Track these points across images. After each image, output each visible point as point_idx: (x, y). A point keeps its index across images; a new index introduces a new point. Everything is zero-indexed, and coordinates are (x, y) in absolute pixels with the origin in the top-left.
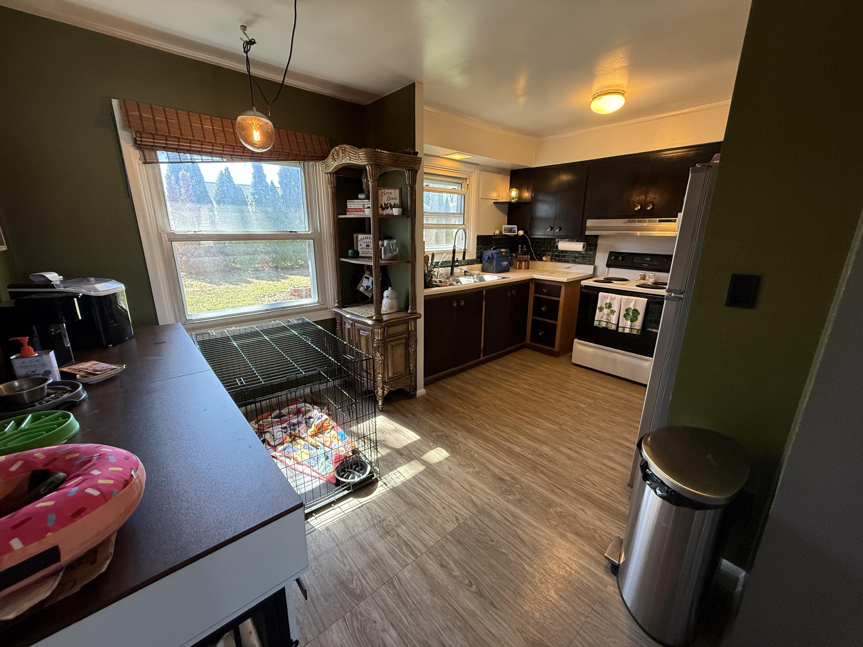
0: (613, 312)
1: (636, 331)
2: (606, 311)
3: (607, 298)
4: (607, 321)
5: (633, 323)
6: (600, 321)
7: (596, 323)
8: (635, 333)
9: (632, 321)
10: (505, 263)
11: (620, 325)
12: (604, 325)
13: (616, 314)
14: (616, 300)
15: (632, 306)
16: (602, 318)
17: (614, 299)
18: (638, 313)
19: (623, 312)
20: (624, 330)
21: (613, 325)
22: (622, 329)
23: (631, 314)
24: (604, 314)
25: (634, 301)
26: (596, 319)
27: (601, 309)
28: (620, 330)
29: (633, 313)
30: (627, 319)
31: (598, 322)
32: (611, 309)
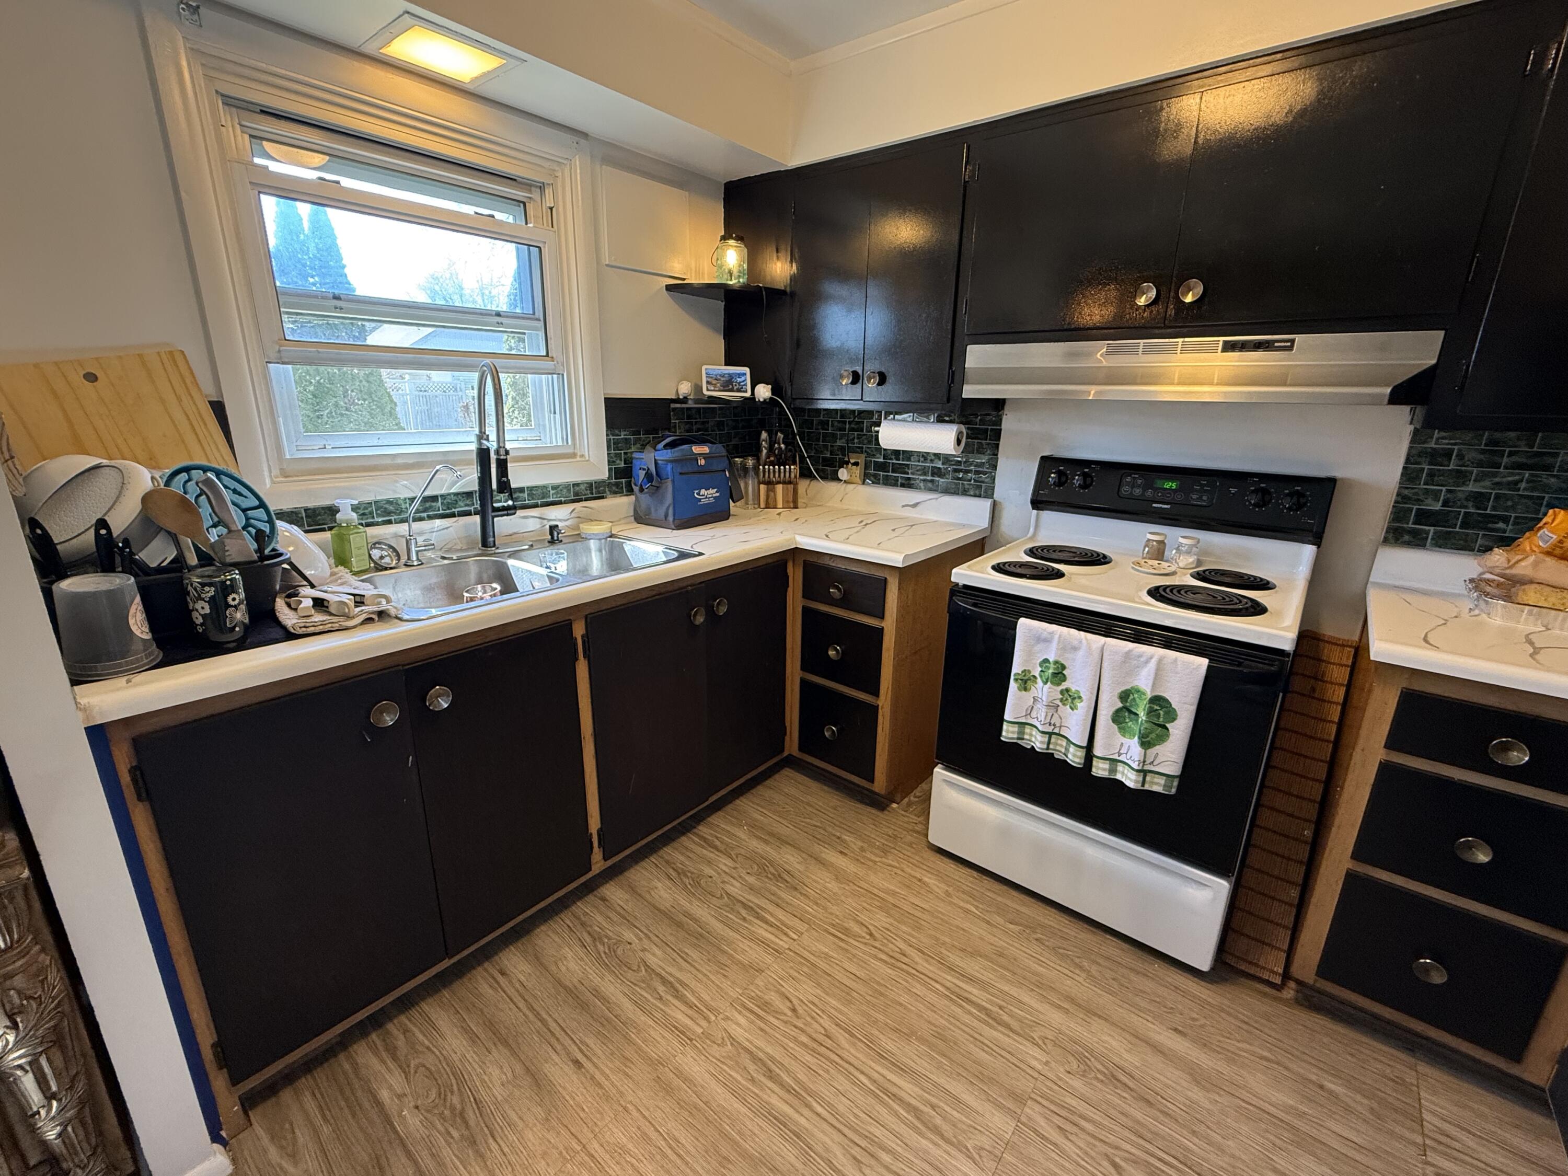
0: (1069, 698)
1: (1162, 781)
2: (1043, 691)
3: (1047, 641)
4: (1050, 729)
5: (1152, 752)
6: (1022, 725)
7: (1008, 733)
8: (1156, 788)
9: (1146, 744)
10: (708, 494)
11: (1098, 751)
12: (1037, 742)
13: (1083, 709)
14: (1081, 653)
15: (1144, 682)
16: (1029, 714)
17: (1075, 649)
18: (1171, 715)
19: (1109, 705)
20: (1113, 770)
21: (1072, 749)
22: (1106, 765)
23: (1142, 715)
24: (1035, 699)
25: (1152, 664)
26: (1006, 717)
27: (1026, 682)
28: (1100, 769)
29: (1151, 712)
30: (1123, 730)
31: (1015, 728)
32: (1064, 686)
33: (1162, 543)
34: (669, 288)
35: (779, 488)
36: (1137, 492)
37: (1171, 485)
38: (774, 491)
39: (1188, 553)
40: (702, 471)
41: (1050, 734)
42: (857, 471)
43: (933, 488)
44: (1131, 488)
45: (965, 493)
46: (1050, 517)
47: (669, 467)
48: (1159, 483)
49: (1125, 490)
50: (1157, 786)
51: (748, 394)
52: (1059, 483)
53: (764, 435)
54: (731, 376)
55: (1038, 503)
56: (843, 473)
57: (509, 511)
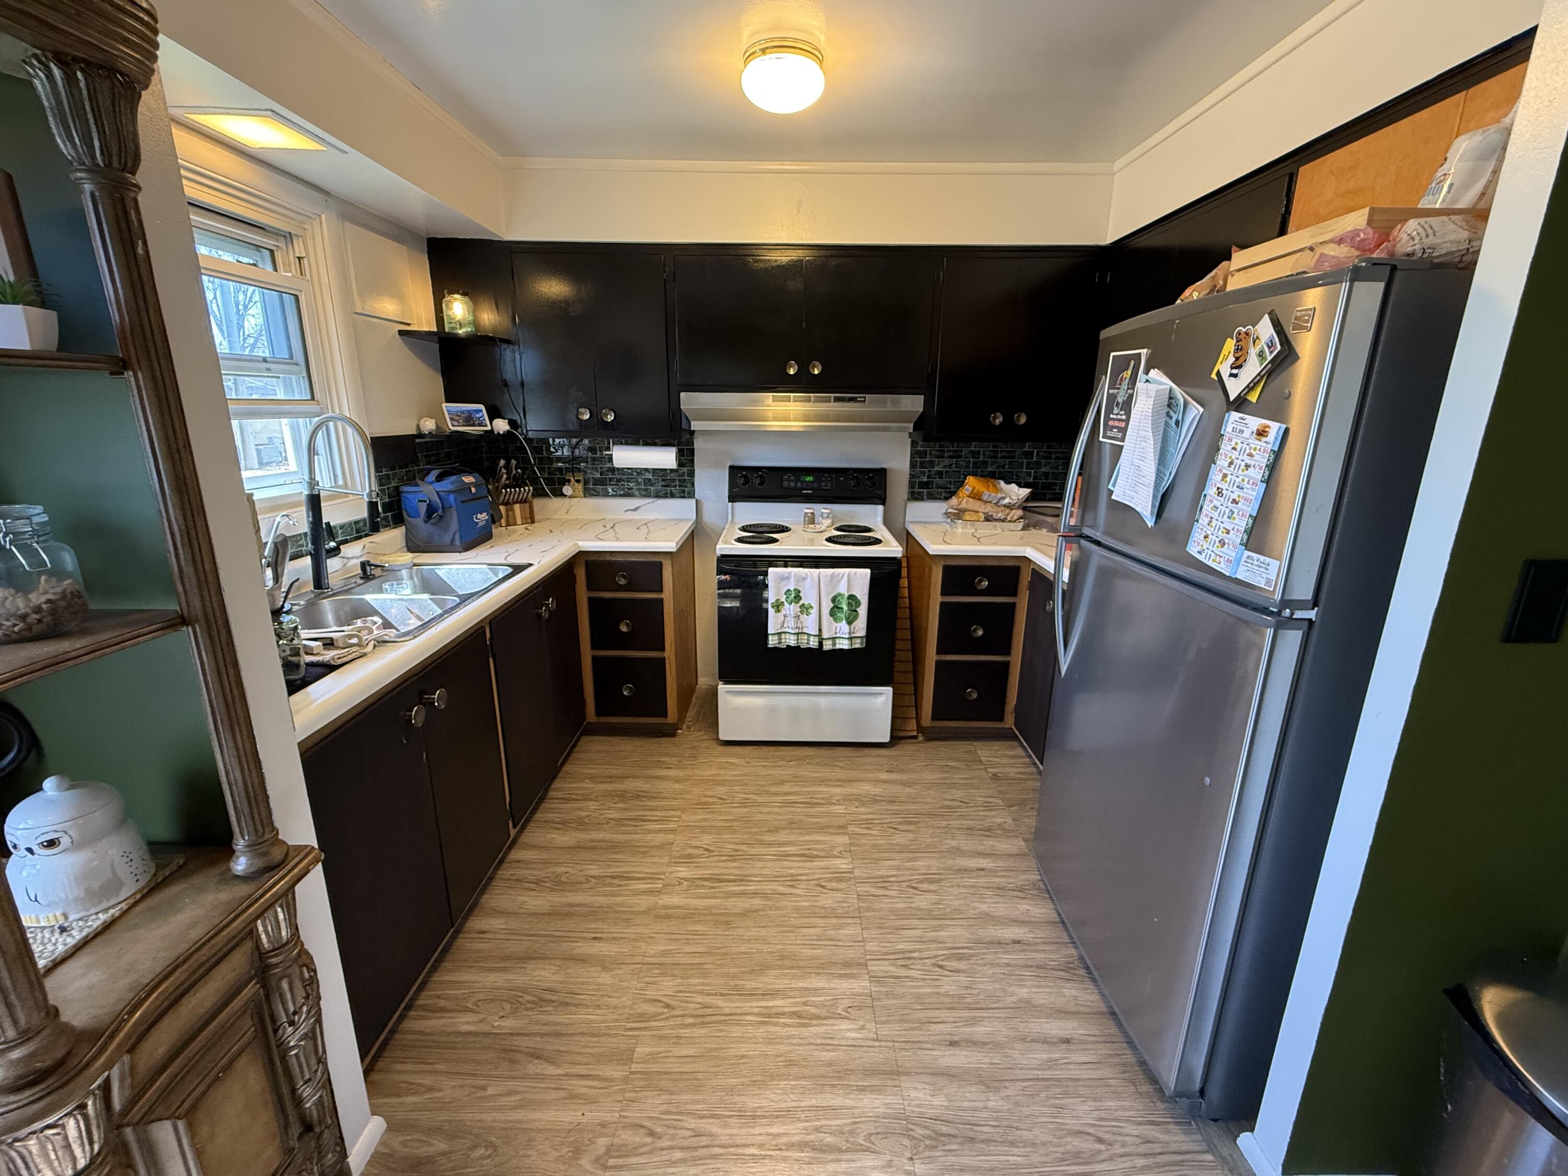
0: (805, 609)
1: (859, 641)
2: (790, 609)
3: (788, 578)
4: (797, 631)
5: (852, 626)
6: (779, 634)
7: (772, 642)
8: (858, 646)
9: (850, 623)
10: (483, 517)
11: (825, 636)
12: (791, 641)
13: (814, 612)
14: (808, 580)
15: (843, 589)
16: (782, 626)
17: (804, 579)
18: (858, 603)
19: (827, 606)
20: (834, 644)
21: (812, 638)
22: (830, 642)
23: (845, 607)
24: (785, 616)
25: (846, 576)
26: (770, 632)
27: (778, 606)
28: (828, 646)
29: (849, 605)
30: (836, 620)
31: (776, 637)
32: (801, 602)
33: (812, 514)
34: (401, 333)
35: (517, 507)
36: (792, 484)
37: (810, 478)
38: (513, 510)
39: (828, 517)
40: (476, 498)
41: (798, 634)
42: (580, 487)
43: (647, 495)
44: (789, 482)
45: (673, 496)
46: (741, 506)
47: (452, 497)
48: (802, 478)
49: (785, 484)
50: (858, 644)
51: (489, 428)
52: (745, 483)
53: (502, 462)
54: (470, 412)
55: (733, 498)
56: (567, 490)
57: (335, 552)
